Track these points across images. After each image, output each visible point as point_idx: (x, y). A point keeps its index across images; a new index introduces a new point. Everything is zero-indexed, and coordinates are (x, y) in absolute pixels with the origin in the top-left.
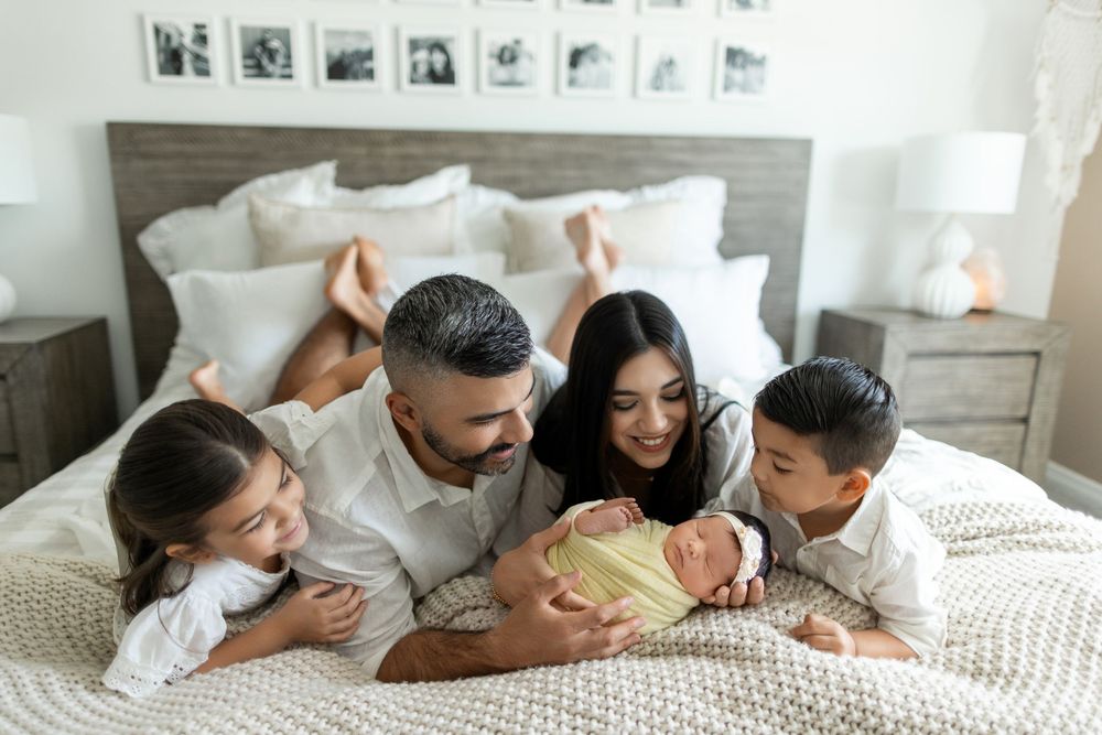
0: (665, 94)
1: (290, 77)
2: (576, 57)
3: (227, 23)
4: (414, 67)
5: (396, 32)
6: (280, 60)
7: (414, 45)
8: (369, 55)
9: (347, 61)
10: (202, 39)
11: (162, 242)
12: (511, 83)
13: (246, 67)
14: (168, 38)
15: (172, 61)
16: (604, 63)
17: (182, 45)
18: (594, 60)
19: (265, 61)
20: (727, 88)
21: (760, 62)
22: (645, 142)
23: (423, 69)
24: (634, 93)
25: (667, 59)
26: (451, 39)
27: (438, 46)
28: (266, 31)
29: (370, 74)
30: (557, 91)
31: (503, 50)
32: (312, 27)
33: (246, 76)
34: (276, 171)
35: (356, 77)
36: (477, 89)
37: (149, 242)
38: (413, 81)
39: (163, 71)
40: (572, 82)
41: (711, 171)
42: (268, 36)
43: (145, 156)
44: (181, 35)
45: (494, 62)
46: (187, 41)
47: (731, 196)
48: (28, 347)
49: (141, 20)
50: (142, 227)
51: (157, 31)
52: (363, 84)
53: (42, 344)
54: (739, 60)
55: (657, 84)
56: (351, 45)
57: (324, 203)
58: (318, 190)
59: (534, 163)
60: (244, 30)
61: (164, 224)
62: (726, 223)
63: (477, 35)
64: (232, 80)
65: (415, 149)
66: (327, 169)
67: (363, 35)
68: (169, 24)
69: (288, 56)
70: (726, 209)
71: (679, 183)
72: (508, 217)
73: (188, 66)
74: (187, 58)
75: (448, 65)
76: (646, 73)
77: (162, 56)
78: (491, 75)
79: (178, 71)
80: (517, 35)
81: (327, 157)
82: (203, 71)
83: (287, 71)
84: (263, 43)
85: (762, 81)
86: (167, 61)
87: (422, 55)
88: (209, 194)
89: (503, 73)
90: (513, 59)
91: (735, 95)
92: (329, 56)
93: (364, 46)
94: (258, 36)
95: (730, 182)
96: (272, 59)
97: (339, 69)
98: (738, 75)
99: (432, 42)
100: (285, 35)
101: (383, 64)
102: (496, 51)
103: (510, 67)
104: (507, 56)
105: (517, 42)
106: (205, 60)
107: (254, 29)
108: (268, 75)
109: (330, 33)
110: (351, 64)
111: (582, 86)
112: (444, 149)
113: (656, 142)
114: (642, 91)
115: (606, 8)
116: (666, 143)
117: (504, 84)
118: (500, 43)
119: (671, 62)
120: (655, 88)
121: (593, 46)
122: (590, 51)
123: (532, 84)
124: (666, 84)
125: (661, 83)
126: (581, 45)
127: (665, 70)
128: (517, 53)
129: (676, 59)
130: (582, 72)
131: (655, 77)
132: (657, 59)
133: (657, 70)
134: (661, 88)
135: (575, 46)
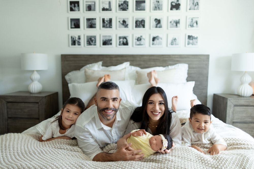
0: (174, 46)
1: (95, 45)
2: (154, 39)
3: (84, 35)
4: (120, 42)
5: (116, 35)
6: (94, 42)
7: (120, 38)
8: (111, 40)
9: (106, 42)
10: (79, 38)
11: (69, 77)
12: (140, 45)
13: (87, 43)
14: (73, 38)
15: (74, 43)
16: (160, 40)
17: (76, 40)
18: (158, 39)
19: (91, 42)
20: (188, 44)
21: (196, 38)
22: (169, 56)
23: (122, 42)
24: (167, 46)
25: (174, 38)
26: (127, 36)
27: (125, 38)
28: (91, 36)
29: (111, 44)
30: (150, 46)
31: (138, 38)
32: (100, 35)
33: (87, 45)
34: (91, 63)
35: (108, 45)
36: (133, 46)
37: (67, 77)
38: (119, 45)
39: (72, 45)
40: (153, 44)
41: (185, 62)
42: (92, 37)
43: (67, 61)
44: (76, 38)
45: (136, 41)
46: (77, 39)
47: (189, 68)
48: (43, 97)
49: (69, 35)
50: (66, 74)
51: (71, 37)
52: (110, 46)
53: (45, 97)
54: (191, 38)
56: (107, 38)
57: (99, 70)
58: (99, 67)
59: (144, 61)
60: (87, 36)
61: (70, 74)
62: (188, 74)
63: (133, 35)
64: (84, 46)
65: (119, 59)
66: (101, 63)
67: (110, 36)
68: (74, 36)
69: (95, 41)
70: (188, 70)
71: (177, 65)
72: (137, 72)
73: (76, 44)
74: (76, 42)
75: (127, 42)
76: (169, 41)
77: (72, 42)
78: (136, 43)
79: (75, 45)
80: (141, 35)
81: (101, 61)
82: (79, 44)
83: (95, 44)
84: (91, 39)
85: (197, 42)
86: (73, 43)
87: (121, 40)
88: (78, 68)
89: (138, 43)
90: (140, 40)
91: (190, 45)
92: (103, 41)
93: (110, 38)
94: (90, 37)
95: (189, 65)
96: (92, 42)
97: (105, 43)
98: (191, 41)
100: (95, 37)
101: (114, 42)
102: (137, 38)
103: (140, 41)
104: (139, 39)
105: (141, 36)
106: (80, 42)
107: (89, 36)
108: (91, 45)
109: (103, 36)
110: (107, 42)
111: (155, 45)
112: (125, 58)
113: (171, 56)
114: (169, 45)
115: (161, 29)
116: (174, 56)
117: (138, 45)
118: (138, 37)
119: (175, 39)
120: (172, 45)
121: (158, 37)
122: (157, 38)
123: (144, 45)
124: (174, 44)
125: (173, 44)
126: (155, 36)
127: (174, 41)
128: (141, 39)
129: (176, 38)
130: (155, 42)
131: (172, 42)
132: (172, 38)
133: (172, 41)
134: (173, 45)
135: (153, 37)
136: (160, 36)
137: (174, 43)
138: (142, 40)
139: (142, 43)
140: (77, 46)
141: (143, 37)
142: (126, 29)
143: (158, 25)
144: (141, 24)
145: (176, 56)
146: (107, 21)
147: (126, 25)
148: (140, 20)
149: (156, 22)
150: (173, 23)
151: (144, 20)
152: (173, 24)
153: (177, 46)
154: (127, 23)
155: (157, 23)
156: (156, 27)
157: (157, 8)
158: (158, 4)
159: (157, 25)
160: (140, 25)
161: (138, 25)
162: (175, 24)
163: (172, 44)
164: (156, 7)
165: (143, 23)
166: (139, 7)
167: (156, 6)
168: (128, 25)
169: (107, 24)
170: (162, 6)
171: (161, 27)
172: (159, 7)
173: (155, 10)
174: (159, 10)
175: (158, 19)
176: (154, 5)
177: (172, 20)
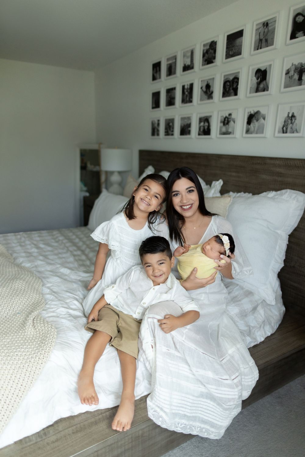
0: (288, 135)
1: (173, 135)
4: (200, 129)
5: (197, 115)
6: (171, 129)
8: (190, 125)
9: (185, 128)
10: (159, 124)
12: (227, 133)
16: (262, 120)
17: (155, 127)
18: (257, 120)
19: (169, 130)
23: (202, 129)
24: (274, 134)
25: (290, 115)
26: (211, 116)
27: (207, 120)
28: (170, 120)
29: (189, 133)
30: (242, 135)
31: (225, 119)
32: (179, 117)
35: (186, 134)
36: (217, 136)
38: (199, 134)
39: (152, 135)
40: (248, 131)
42: (170, 122)
45: (222, 124)
51: (152, 123)
52: (187, 136)
55: (284, 130)
56: (186, 122)
63: (218, 113)
67: (189, 118)
68: (154, 121)
69: (173, 128)
73: (156, 133)
74: (156, 130)
75: (209, 126)
77: (152, 130)
78: (220, 130)
79: (154, 135)
80: (230, 112)
82: (158, 134)
83: (172, 133)
86: (153, 132)
87: (202, 124)
90: (228, 123)
92: (181, 127)
93: (189, 123)
97: (183, 131)
99: (205, 118)
101: (192, 128)
102: (223, 120)
103: (227, 126)
104: (226, 122)
105: (230, 115)
106: (159, 131)
108: (169, 135)
109: (182, 119)
111: (251, 133)
113: (268, 161)
114: (277, 134)
115: (266, 93)
116: (272, 162)
117: (224, 134)
118: (224, 116)
119: (293, 116)
120: (284, 133)
121: (258, 112)
122: (256, 115)
123: (233, 134)
124: (289, 129)
125: (287, 129)
126: (252, 112)
127: (290, 121)
128: (229, 120)
129: (295, 115)
130: (252, 125)
131: (284, 126)
132: (286, 115)
133: (285, 122)
134: (286, 133)
135: (250, 114)
136: (263, 111)
137: (290, 126)
138: (232, 123)
139: (230, 130)
140: (156, 137)
141: (233, 116)
142: (210, 101)
143: (262, 86)
144: (231, 88)
145: (277, 162)
146: (187, 89)
147: (211, 92)
149: (258, 79)
150: (292, 73)
151: (238, 77)
152: (291, 78)
153: (295, 135)
154: (211, 89)
155: (259, 80)
156: (257, 90)
157: (264, 41)
158: (266, 30)
159: (259, 84)
160: (229, 89)
161: (227, 89)
162: (296, 77)
163: (285, 128)
164: (261, 40)
165: (235, 86)
166: (232, 50)
167: (262, 37)
168: (212, 92)
169: (187, 96)
170: (274, 34)
171: (266, 90)
172: (267, 38)
173: (260, 47)
174: (266, 45)
175: (263, 69)
176: (258, 37)
177: (292, 65)
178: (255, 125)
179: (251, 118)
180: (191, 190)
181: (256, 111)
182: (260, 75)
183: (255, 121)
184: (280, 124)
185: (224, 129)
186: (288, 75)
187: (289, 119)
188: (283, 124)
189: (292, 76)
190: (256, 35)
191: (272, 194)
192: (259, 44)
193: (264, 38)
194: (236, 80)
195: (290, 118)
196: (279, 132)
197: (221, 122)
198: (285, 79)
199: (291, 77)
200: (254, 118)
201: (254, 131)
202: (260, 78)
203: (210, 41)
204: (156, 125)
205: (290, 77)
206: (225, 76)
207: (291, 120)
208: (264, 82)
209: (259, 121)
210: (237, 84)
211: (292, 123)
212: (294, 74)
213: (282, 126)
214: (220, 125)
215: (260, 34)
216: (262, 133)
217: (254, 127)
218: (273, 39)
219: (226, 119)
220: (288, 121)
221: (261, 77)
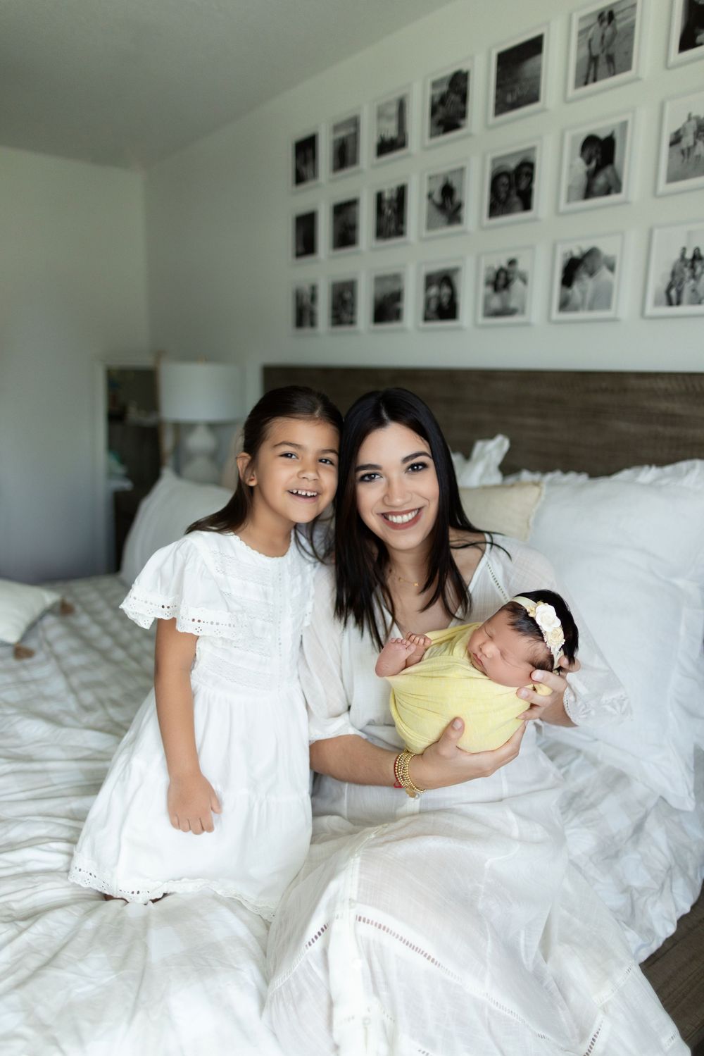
1: (354, 322)
2: (571, 272)
4: (428, 304)
5: (418, 268)
8: (398, 296)
9: (386, 304)
10: (313, 297)
12: (504, 312)
14: (302, 299)
16: (604, 273)
17: (305, 305)
18: (592, 273)
19: (342, 310)
23: (434, 305)
24: (643, 310)
25: (689, 255)
26: (457, 270)
27: (447, 279)
28: (345, 284)
29: (398, 315)
30: (547, 316)
31: (498, 275)
35: (390, 319)
36: (475, 320)
38: (426, 319)
40: (564, 305)
42: (345, 289)
44: (307, 296)
45: (490, 290)
46: (309, 300)
51: (297, 295)
52: (395, 325)
55: (672, 297)
56: (389, 288)
63: (478, 261)
67: (396, 278)
69: (354, 305)
73: (306, 320)
74: (306, 313)
75: (453, 297)
77: (297, 314)
78: (486, 304)
80: (512, 255)
82: (312, 322)
83: (352, 318)
84: (343, 296)
86: (298, 317)
87: (434, 291)
90: (507, 284)
92: (376, 300)
96: (344, 308)
97: (381, 312)
99: (442, 274)
101: (409, 303)
102: (492, 277)
103: (505, 293)
104: (501, 282)
105: (511, 263)
106: (315, 315)
108: (341, 324)
109: (377, 280)
110: (388, 306)
111: (576, 309)
113: (633, 382)
114: (650, 310)
115: (613, 198)
116: (646, 383)
117: (497, 314)
118: (496, 267)
119: (697, 257)
120: (670, 303)
121: (592, 253)
122: (587, 261)
123: (523, 313)
124: (686, 294)
125: (679, 293)
126: (577, 253)
127: (688, 272)
128: (510, 276)
130: (576, 288)
131: (670, 287)
132: (677, 256)
133: (673, 274)
134: (679, 303)
135: (569, 257)
136: (607, 248)
137: (688, 286)
138: (517, 285)
139: (513, 304)
140: (307, 330)
141: (521, 266)
142: (455, 229)
143: (601, 180)
144: (513, 192)
145: (662, 384)
146: (391, 201)
147: (455, 206)
148: (512, 165)
149: (588, 162)
150: (688, 140)
151: (530, 160)
152: (686, 153)
154: (457, 197)
155: (593, 164)
156: (589, 193)
157: (602, 60)
158: (609, 31)
159: (592, 176)
160: (508, 195)
161: (503, 196)
162: (702, 149)
163: (673, 293)
164: (593, 60)
165: (523, 185)
166: (512, 91)
167: (596, 51)
168: (460, 206)
169: (389, 219)
170: (632, 40)
171: (613, 191)
172: (611, 50)
173: (591, 78)
174: (609, 70)
175: (602, 135)
176: (585, 51)
177: (690, 118)
178: (584, 286)
179: (572, 270)
180: (418, 465)
181: (586, 246)
182: (597, 152)
183: (585, 276)
184: (658, 279)
185: (496, 302)
186: (677, 148)
187: (686, 266)
188: (668, 279)
189: (689, 149)
190: (579, 47)
191: (649, 474)
192: (589, 68)
193: (603, 51)
194: (526, 169)
195: (689, 264)
196: (657, 303)
197: (488, 283)
198: (670, 156)
199: (686, 151)
200: (581, 269)
201: (583, 300)
202: (597, 161)
203: (449, 72)
204: (307, 300)
205: (683, 152)
206: (494, 161)
207: (693, 267)
208: (608, 170)
209: (595, 277)
210: (530, 179)
211: (694, 277)
212: (695, 144)
213: (664, 286)
214: (484, 290)
215: (593, 43)
216: (607, 305)
217: (583, 293)
218: (628, 54)
219: (502, 275)
220: (682, 271)
221: (599, 156)
